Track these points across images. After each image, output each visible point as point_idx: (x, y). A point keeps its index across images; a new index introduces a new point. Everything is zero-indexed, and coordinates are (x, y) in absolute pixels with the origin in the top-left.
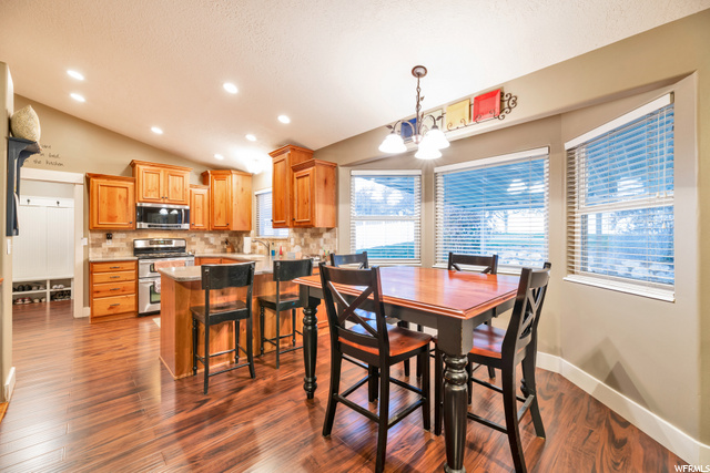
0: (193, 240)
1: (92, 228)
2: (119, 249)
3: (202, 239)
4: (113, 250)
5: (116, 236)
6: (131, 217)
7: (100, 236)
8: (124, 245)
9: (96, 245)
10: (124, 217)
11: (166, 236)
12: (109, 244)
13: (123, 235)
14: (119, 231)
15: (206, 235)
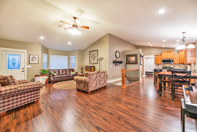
0: (176, 66)
1: (156, 64)
2: (160, 67)
3: (178, 66)
4: (159, 67)
5: (160, 65)
6: (161, 62)
7: (157, 65)
8: (161, 66)
9: (156, 66)
10: (160, 62)
11: (169, 65)
12: (158, 66)
13: (161, 65)
14: (160, 64)
15: (180, 65)
